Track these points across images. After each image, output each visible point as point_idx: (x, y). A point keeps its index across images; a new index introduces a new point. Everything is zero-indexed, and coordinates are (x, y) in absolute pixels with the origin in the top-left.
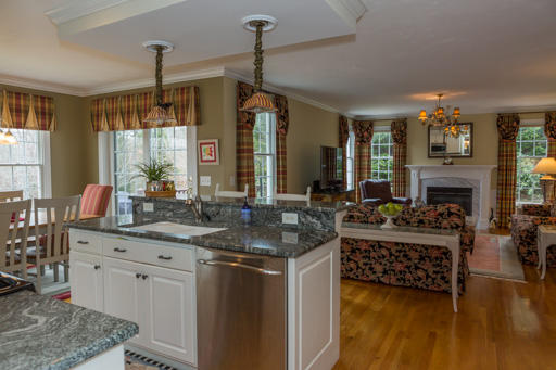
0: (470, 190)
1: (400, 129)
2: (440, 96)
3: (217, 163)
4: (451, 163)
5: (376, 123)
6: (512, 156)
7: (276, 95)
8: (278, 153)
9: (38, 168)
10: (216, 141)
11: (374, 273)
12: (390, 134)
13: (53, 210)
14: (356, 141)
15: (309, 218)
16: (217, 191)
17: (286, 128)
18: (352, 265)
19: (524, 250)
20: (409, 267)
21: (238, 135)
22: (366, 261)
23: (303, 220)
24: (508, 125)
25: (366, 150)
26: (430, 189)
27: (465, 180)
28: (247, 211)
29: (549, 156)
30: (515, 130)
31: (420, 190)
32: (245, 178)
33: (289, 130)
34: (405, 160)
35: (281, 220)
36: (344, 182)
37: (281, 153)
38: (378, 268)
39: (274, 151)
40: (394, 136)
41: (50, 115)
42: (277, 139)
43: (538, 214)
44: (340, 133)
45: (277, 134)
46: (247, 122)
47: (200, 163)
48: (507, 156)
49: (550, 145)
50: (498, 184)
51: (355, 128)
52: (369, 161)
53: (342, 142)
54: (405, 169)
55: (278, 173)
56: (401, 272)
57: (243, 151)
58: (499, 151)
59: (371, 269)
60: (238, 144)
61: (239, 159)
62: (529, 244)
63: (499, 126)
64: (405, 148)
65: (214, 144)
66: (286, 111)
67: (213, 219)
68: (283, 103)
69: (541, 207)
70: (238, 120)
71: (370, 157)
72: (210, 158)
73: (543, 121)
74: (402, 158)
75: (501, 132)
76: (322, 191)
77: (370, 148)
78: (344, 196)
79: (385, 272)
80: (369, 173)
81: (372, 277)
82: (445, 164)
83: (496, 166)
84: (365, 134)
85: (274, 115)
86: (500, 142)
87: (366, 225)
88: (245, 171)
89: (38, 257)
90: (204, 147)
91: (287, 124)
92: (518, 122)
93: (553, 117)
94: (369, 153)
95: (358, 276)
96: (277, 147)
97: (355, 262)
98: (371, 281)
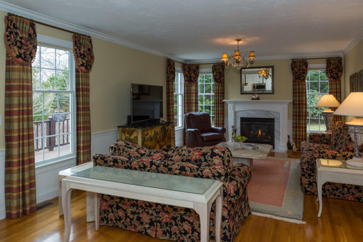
0: (272, 120)
1: (219, 71)
2: (238, 40)
4: (258, 99)
5: (201, 66)
6: (302, 93)
7: (75, 33)
8: (77, 90)
11: (142, 223)
12: (212, 75)
18: (121, 213)
19: (305, 181)
20: (175, 219)
21: (8, 70)
22: (134, 209)
24: (299, 68)
25: (193, 88)
26: (243, 120)
27: (268, 112)
29: (330, 93)
30: (305, 72)
31: (235, 120)
34: (224, 96)
37: (82, 90)
38: (146, 218)
40: (214, 76)
43: (321, 142)
45: (77, 71)
46: (19, 57)
48: (299, 93)
49: (331, 84)
50: (293, 115)
52: (196, 96)
54: (223, 103)
56: (167, 224)
57: (14, 88)
58: (294, 89)
59: (139, 219)
60: (8, 80)
62: (310, 175)
63: (293, 69)
64: (223, 86)
69: (323, 135)
70: (7, 55)
71: (197, 93)
73: (324, 65)
74: (221, 94)
75: (294, 73)
77: (197, 86)
79: (151, 223)
80: (197, 106)
81: (140, 228)
82: (253, 99)
83: (291, 101)
84: (193, 75)
86: (294, 82)
92: (307, 66)
93: (332, 62)
94: (197, 90)
95: (126, 226)
96: (77, 84)
97: (123, 210)
98: (139, 232)
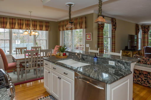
3: (91, 40)
5: (150, 26)
7: (112, 18)
8: (112, 37)
9: (45, 41)
10: (91, 33)
13: (44, 53)
14: (142, 33)
15: (120, 64)
16: (89, 50)
17: (115, 29)
18: (139, 79)
21: (98, 31)
23: (117, 64)
25: (146, 36)
28: (96, 59)
32: (100, 45)
33: (116, 29)
35: (108, 63)
36: (137, 47)
37: (113, 37)
39: (111, 36)
41: (49, 27)
42: (112, 32)
44: (136, 30)
45: (112, 30)
46: (101, 27)
47: (86, 40)
51: (142, 28)
52: (148, 39)
53: (137, 33)
55: (112, 43)
57: (100, 36)
59: (148, 82)
61: (98, 39)
65: (90, 34)
66: (116, 23)
67: (85, 60)
68: (114, 20)
70: (98, 27)
72: (89, 39)
76: (129, 50)
77: (148, 35)
78: (137, 52)
80: (148, 44)
81: (148, 85)
84: (146, 30)
85: (111, 25)
87: (146, 65)
88: (100, 43)
89: (40, 65)
90: (87, 35)
91: (116, 27)
94: (148, 37)
95: (142, 84)
96: (112, 35)
97: (141, 78)
98: (148, 86)
